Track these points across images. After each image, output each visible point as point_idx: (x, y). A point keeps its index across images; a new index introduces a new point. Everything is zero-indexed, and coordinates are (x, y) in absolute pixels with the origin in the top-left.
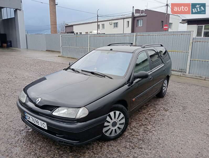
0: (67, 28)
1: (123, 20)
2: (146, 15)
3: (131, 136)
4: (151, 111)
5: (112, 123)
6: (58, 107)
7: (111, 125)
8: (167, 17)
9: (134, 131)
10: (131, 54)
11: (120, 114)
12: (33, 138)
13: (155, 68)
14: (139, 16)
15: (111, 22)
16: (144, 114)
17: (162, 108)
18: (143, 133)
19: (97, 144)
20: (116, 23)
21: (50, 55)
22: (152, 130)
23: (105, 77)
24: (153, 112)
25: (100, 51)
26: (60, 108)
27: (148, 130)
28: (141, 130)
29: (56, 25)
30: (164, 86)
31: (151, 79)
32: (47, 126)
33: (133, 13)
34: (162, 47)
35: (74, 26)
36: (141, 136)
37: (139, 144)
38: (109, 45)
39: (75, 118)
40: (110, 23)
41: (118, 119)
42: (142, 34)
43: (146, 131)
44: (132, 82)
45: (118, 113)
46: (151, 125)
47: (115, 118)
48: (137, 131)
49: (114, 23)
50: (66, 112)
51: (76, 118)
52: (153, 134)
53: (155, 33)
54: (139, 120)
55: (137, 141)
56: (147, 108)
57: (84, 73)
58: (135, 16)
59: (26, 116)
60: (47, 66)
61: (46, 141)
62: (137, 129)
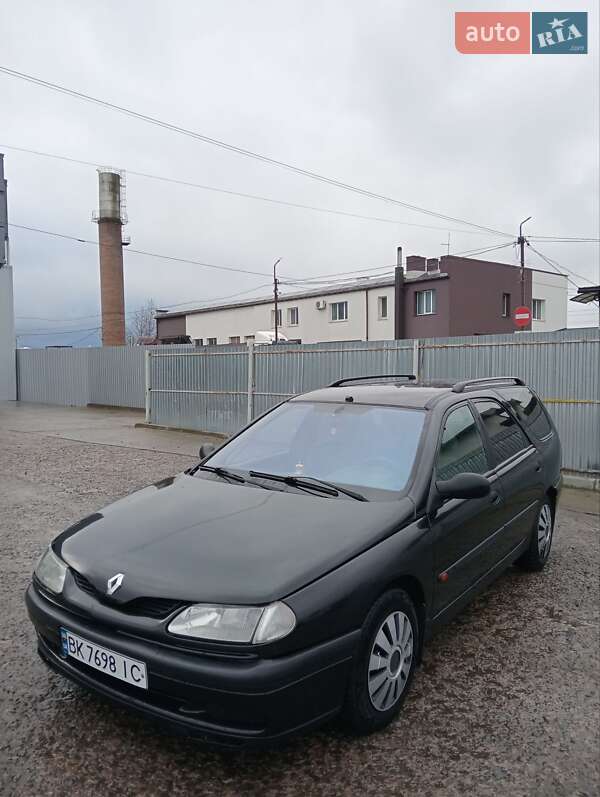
0: (163, 324)
1: (365, 292)
2: (446, 274)
3: (440, 713)
4: (504, 621)
5: (391, 657)
8: (522, 283)
9: (449, 695)
12: (84, 724)
13: (507, 461)
14: (421, 279)
15: (321, 303)
16: (480, 634)
17: (540, 610)
18: (483, 700)
19: (319, 746)
20: (341, 304)
21: (104, 420)
22: (517, 691)
23: (337, 495)
24: (510, 623)
27: (500, 689)
28: (477, 689)
30: (542, 529)
31: (495, 500)
32: (150, 677)
33: (399, 270)
34: (520, 389)
35: (187, 318)
36: (478, 711)
37: (474, 741)
38: (336, 385)
39: (250, 643)
40: (318, 304)
41: (403, 639)
42: (439, 342)
43: (494, 695)
44: (433, 513)
46: (509, 671)
48: (463, 696)
49: (334, 305)
50: (217, 622)
51: (254, 642)
52: (521, 704)
53: (487, 340)
54: (462, 656)
55: (465, 732)
56: (486, 610)
57: (261, 481)
58: (406, 281)
59: (66, 642)
60: (100, 461)
61: (132, 734)
62: (461, 687)
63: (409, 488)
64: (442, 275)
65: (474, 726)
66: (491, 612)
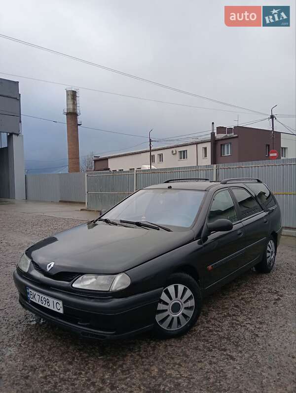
0: (97, 163)
1: (196, 145)
2: (236, 135)
3: (206, 332)
4: (246, 294)
5: (171, 305)
6: (82, 274)
7: (170, 309)
9: (212, 325)
10: (203, 193)
11: (185, 290)
12: (38, 333)
13: (248, 217)
14: (224, 138)
16: (233, 300)
17: (265, 290)
18: (229, 327)
19: (146, 344)
20: (184, 151)
22: (247, 324)
23: (159, 229)
24: (249, 295)
25: (152, 191)
26: (85, 276)
27: (238, 323)
28: (227, 322)
29: (79, 159)
30: (269, 252)
32: (64, 307)
33: (213, 134)
35: (109, 160)
36: (225, 332)
37: (221, 344)
38: (167, 182)
39: (109, 291)
40: (173, 152)
41: (182, 298)
42: (226, 166)
43: (234, 325)
44: (205, 239)
45: (181, 287)
46: (244, 315)
47: (176, 296)
48: (219, 325)
49: (180, 152)
50: (95, 282)
51: (110, 290)
52: (247, 329)
54: (223, 309)
55: (217, 340)
56: (238, 290)
57: (125, 224)
58: (216, 139)
59: (29, 293)
60: (62, 225)
61: (60, 338)
62: (219, 321)
63: (193, 226)
64: (234, 136)
65: (221, 338)
66: (240, 290)
